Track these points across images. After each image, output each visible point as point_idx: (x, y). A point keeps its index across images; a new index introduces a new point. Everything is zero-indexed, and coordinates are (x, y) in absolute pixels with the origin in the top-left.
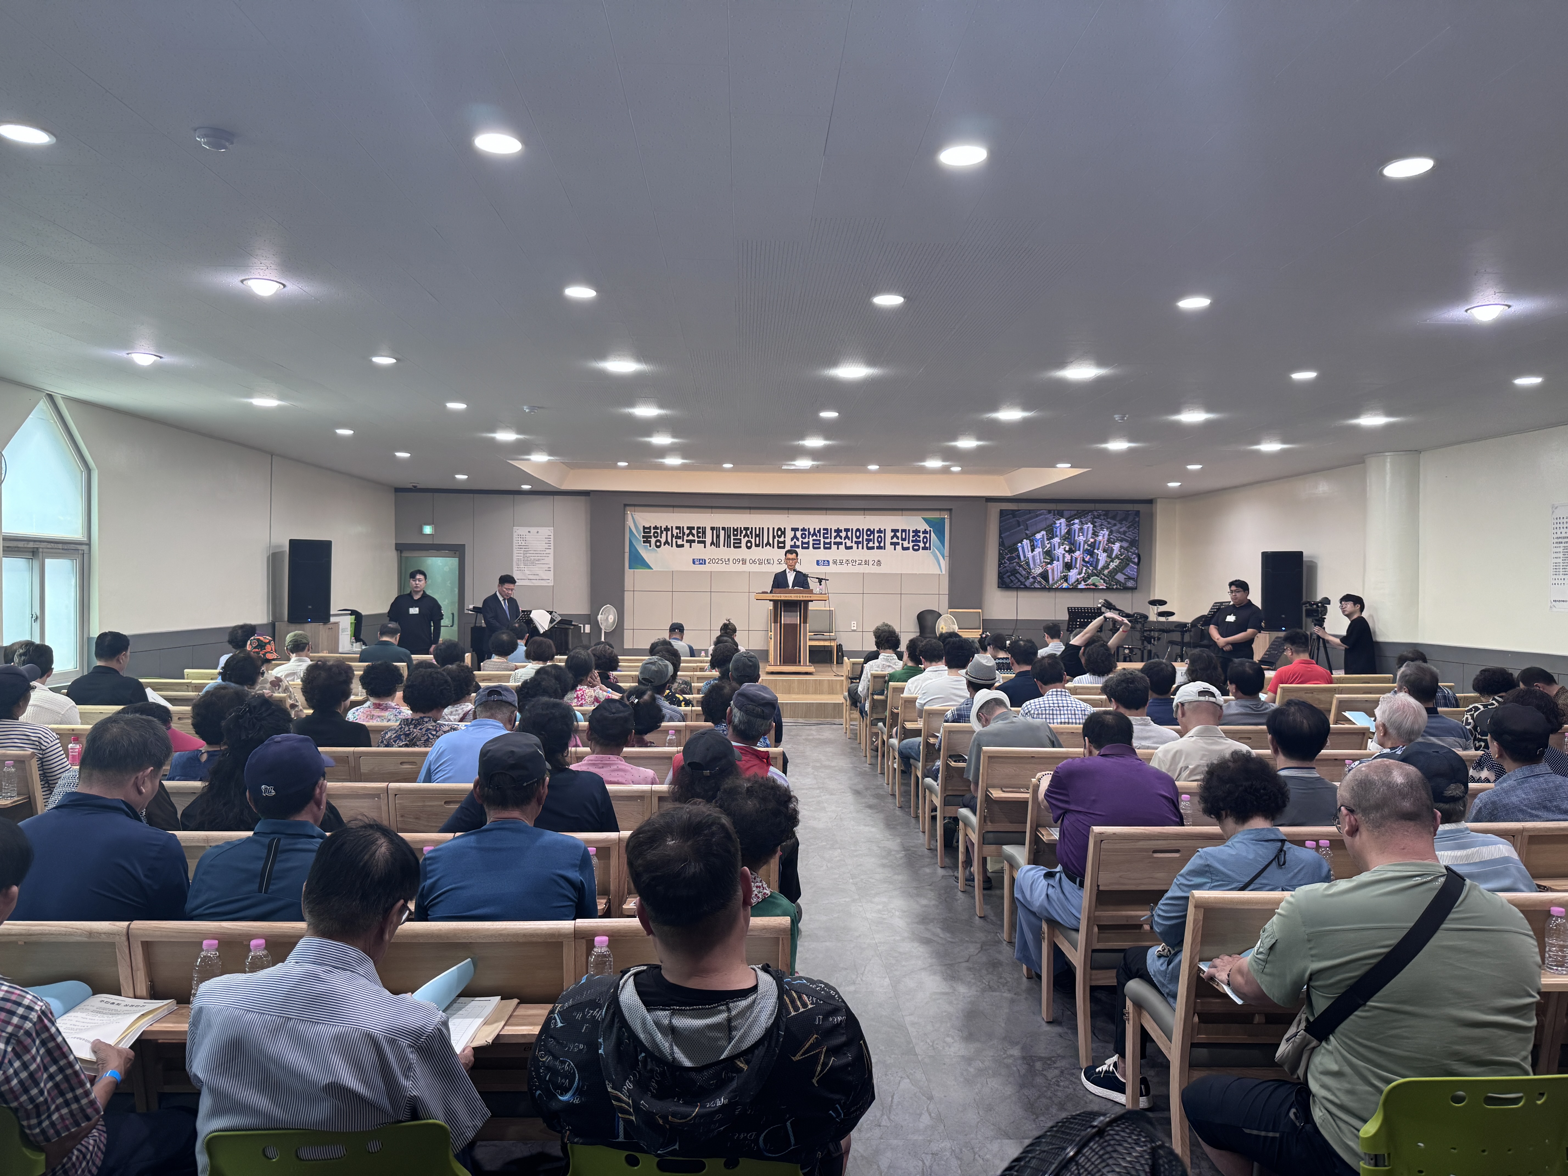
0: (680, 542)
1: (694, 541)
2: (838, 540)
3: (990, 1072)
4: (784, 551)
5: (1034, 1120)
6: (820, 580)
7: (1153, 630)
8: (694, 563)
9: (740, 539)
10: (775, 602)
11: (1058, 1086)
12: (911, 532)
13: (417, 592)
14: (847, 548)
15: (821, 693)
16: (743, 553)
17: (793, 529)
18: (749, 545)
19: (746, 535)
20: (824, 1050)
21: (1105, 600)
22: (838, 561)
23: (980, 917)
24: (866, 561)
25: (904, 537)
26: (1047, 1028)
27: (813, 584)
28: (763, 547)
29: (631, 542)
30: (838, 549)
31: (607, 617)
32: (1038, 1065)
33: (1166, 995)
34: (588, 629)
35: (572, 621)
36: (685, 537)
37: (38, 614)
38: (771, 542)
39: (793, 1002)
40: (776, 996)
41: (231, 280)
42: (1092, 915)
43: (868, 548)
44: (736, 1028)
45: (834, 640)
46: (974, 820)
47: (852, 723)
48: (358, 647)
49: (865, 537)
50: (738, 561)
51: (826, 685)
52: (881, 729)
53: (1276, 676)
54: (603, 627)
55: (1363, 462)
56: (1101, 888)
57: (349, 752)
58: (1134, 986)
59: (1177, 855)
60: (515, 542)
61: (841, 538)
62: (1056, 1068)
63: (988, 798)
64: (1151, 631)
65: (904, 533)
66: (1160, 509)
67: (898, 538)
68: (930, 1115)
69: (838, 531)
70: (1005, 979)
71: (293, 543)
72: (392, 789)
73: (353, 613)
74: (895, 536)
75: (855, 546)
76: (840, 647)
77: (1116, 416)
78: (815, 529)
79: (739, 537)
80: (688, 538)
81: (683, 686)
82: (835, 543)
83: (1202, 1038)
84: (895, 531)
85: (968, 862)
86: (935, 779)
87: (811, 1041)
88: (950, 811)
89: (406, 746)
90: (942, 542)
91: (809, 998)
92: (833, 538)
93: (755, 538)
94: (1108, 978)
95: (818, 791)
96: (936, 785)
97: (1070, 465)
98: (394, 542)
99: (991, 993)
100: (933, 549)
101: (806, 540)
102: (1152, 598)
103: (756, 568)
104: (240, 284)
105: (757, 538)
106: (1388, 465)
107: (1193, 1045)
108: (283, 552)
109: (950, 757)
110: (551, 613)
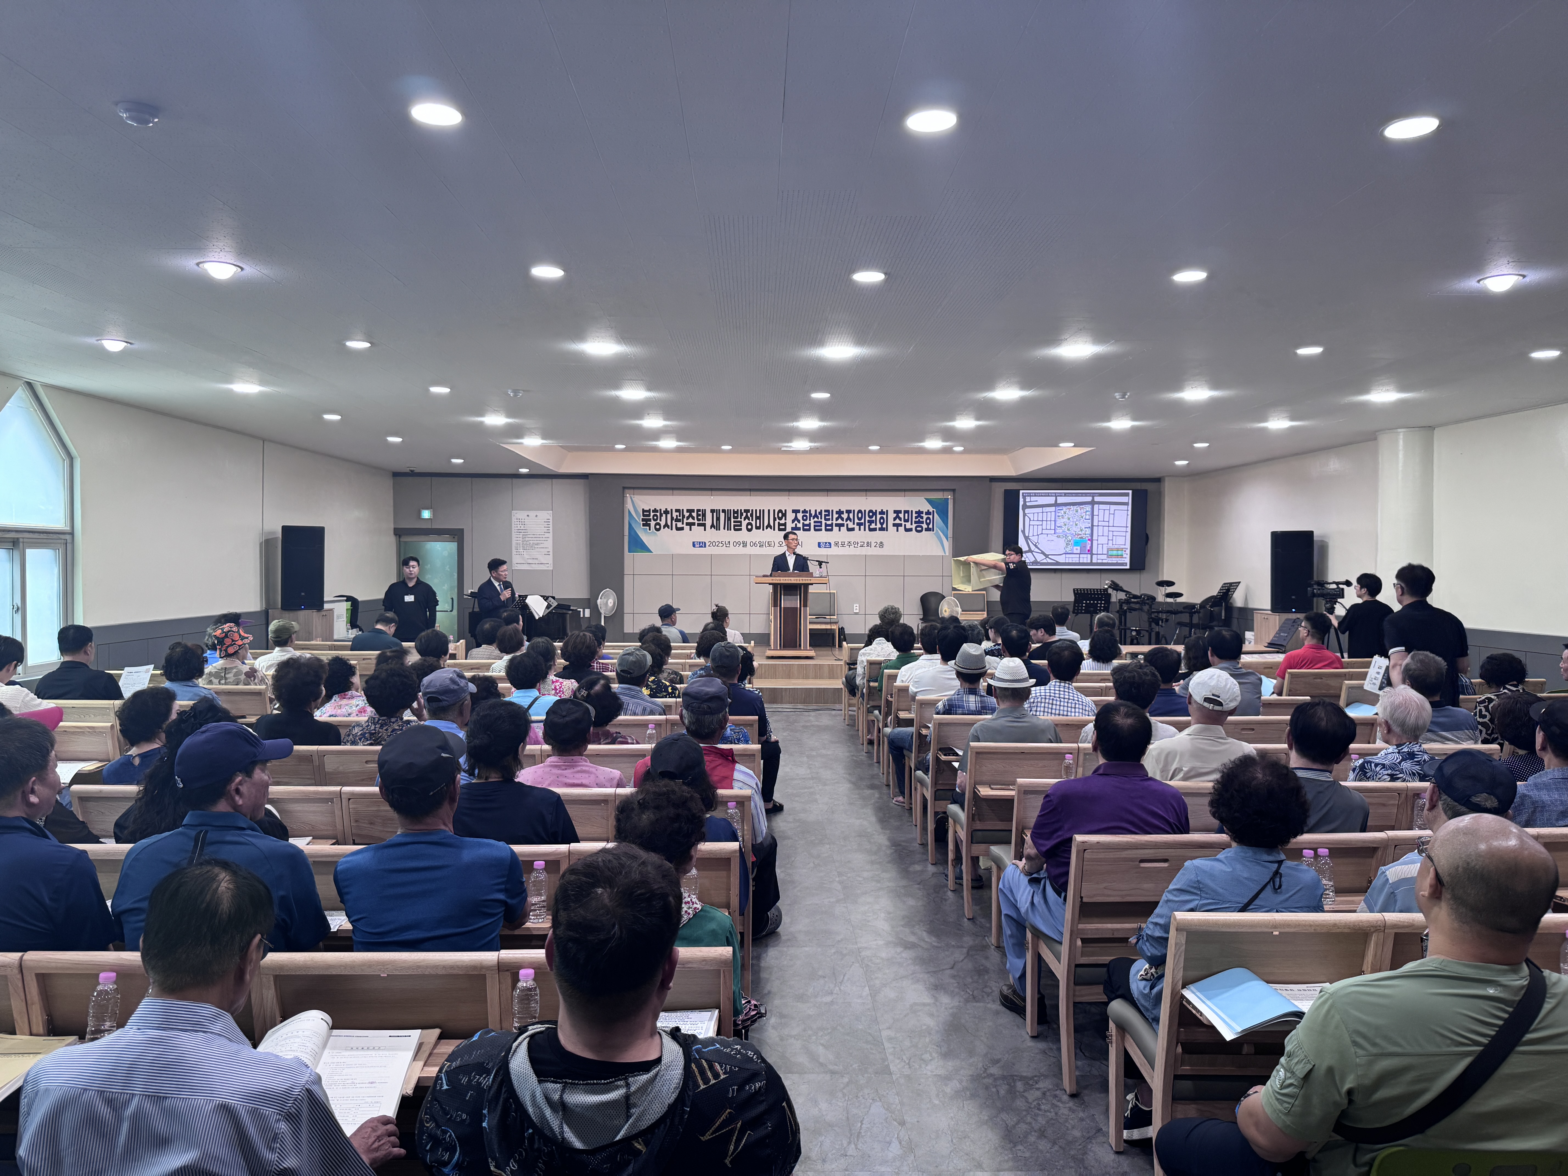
0: (680, 525)
1: (694, 524)
2: (840, 521)
3: (968, 1093)
4: (783, 533)
5: (1011, 1149)
6: (820, 563)
7: (1161, 612)
8: (694, 546)
9: (741, 522)
10: (775, 586)
11: (1039, 1109)
12: (914, 513)
13: (411, 579)
14: (849, 530)
15: (821, 677)
16: (743, 535)
17: (794, 511)
18: (749, 527)
19: (747, 517)
20: (739, 1126)
21: (1112, 581)
22: (840, 543)
23: (969, 919)
24: (868, 543)
25: (906, 518)
26: (1030, 1043)
27: (813, 567)
28: (763, 530)
29: (630, 525)
30: (840, 530)
31: (607, 602)
32: (1020, 1086)
33: (1151, 1021)
34: (587, 613)
35: (570, 606)
36: (685, 519)
37: (19, 605)
38: (772, 524)
39: (702, 1072)
40: (682, 1067)
41: (188, 263)
42: (1075, 929)
43: (871, 530)
44: (635, 1106)
45: (836, 623)
46: (962, 816)
47: (850, 709)
48: (353, 633)
49: (867, 518)
50: (739, 543)
51: (826, 670)
52: (876, 717)
53: (1285, 659)
54: (602, 611)
55: (1375, 439)
56: (1085, 900)
57: (313, 751)
58: (1117, 1007)
59: (1165, 865)
60: (513, 526)
61: (842, 519)
62: (1038, 1089)
63: (975, 795)
64: (1158, 612)
65: (906, 515)
66: (1168, 487)
67: (900, 519)
68: (900, 1143)
69: (840, 513)
70: (991, 988)
71: (285, 529)
72: (344, 793)
73: (349, 599)
74: (898, 517)
75: (857, 528)
76: (842, 630)
77: (1117, 394)
78: (816, 511)
79: (739, 519)
80: (688, 521)
81: (672, 676)
82: (837, 525)
83: (1186, 1069)
84: (897, 512)
85: (958, 859)
86: (926, 772)
87: (723, 1117)
88: (941, 805)
89: (371, 744)
90: (946, 523)
91: (721, 1067)
92: (834, 519)
93: (756, 520)
94: (1095, 994)
95: (811, 782)
96: (928, 779)
97: (1073, 444)
98: (392, 526)
99: (975, 1004)
100: (937, 530)
101: (807, 522)
102: (1160, 579)
103: (757, 551)
104: (196, 267)
105: (758, 521)
106: (1401, 442)
107: (1177, 1077)
108: (276, 538)
109: (940, 749)
110: (546, 598)
